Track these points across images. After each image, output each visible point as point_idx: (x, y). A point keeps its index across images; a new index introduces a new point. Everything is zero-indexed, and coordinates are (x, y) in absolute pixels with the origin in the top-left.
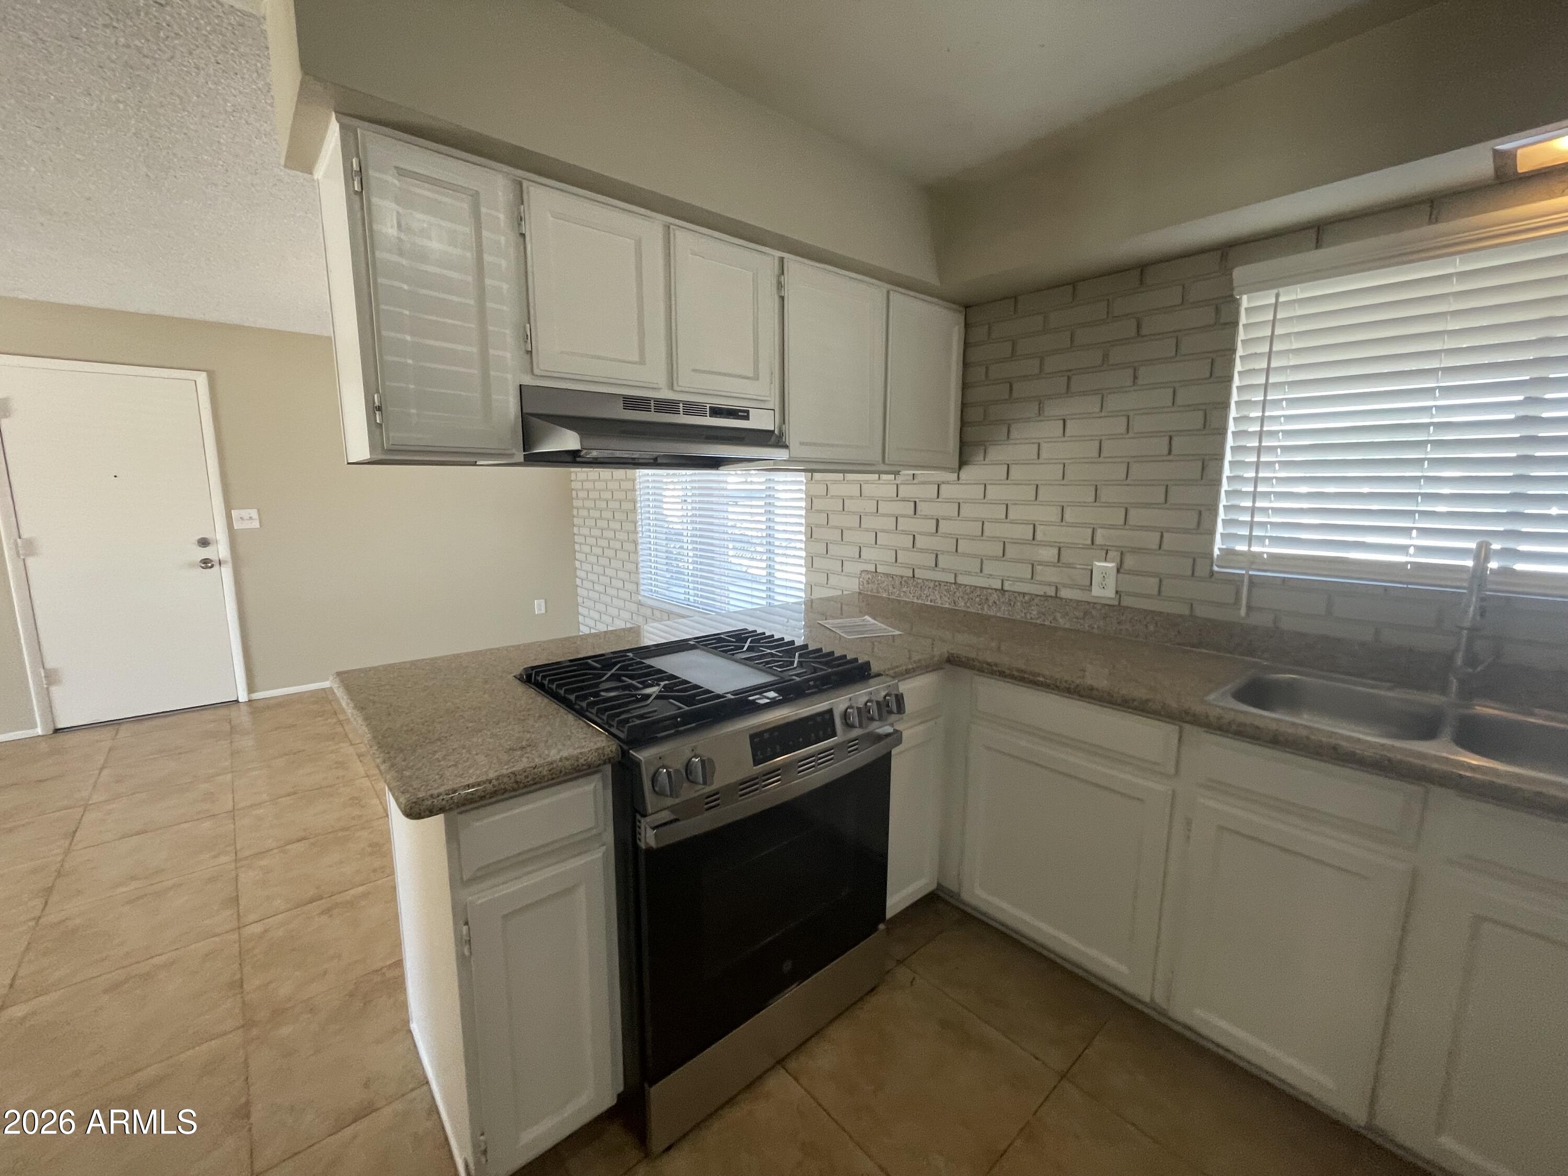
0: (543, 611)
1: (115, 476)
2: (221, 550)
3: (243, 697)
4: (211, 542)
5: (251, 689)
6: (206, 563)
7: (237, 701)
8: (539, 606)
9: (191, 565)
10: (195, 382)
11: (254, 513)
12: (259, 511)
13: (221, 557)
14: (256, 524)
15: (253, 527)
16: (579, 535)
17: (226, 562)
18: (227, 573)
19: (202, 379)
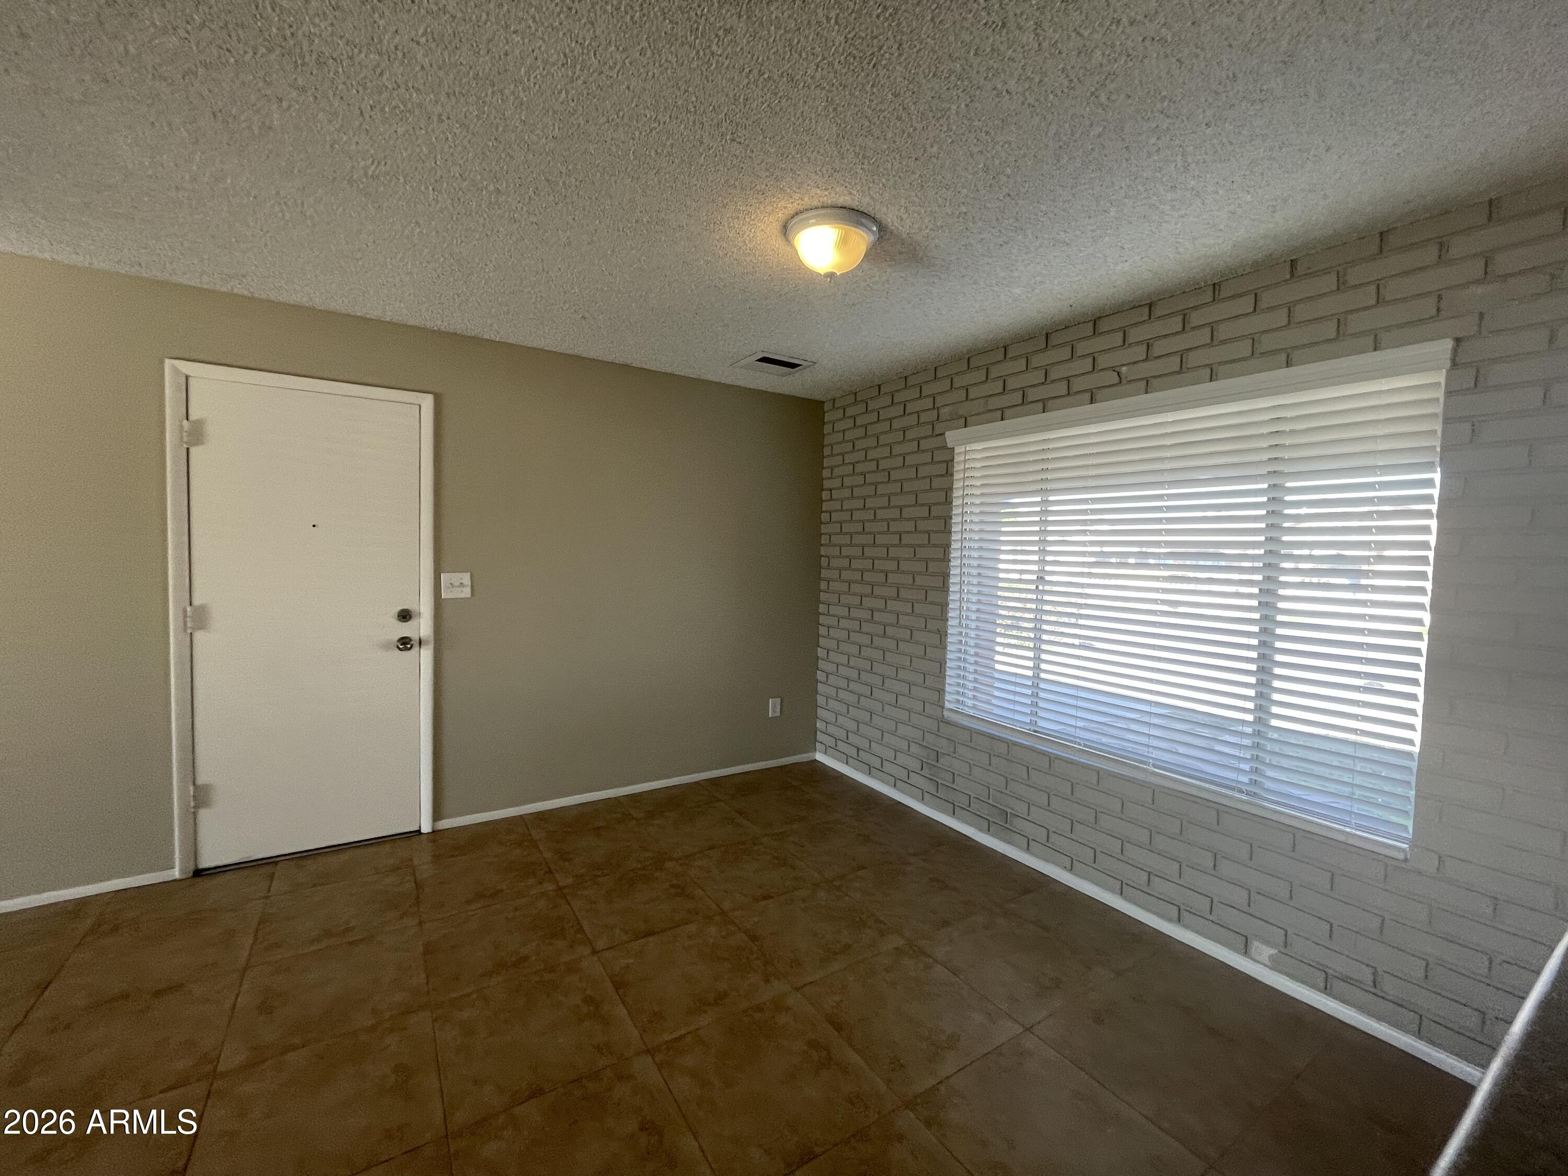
0: (778, 714)
1: (314, 526)
2: (423, 627)
3: (426, 828)
4: (413, 615)
5: (437, 815)
6: (405, 643)
7: (418, 832)
8: (773, 707)
9: (386, 646)
10: (420, 406)
11: (466, 578)
12: (472, 576)
13: (422, 635)
14: (466, 593)
15: (463, 596)
16: (828, 614)
17: (427, 642)
18: (426, 655)
19: (427, 402)
